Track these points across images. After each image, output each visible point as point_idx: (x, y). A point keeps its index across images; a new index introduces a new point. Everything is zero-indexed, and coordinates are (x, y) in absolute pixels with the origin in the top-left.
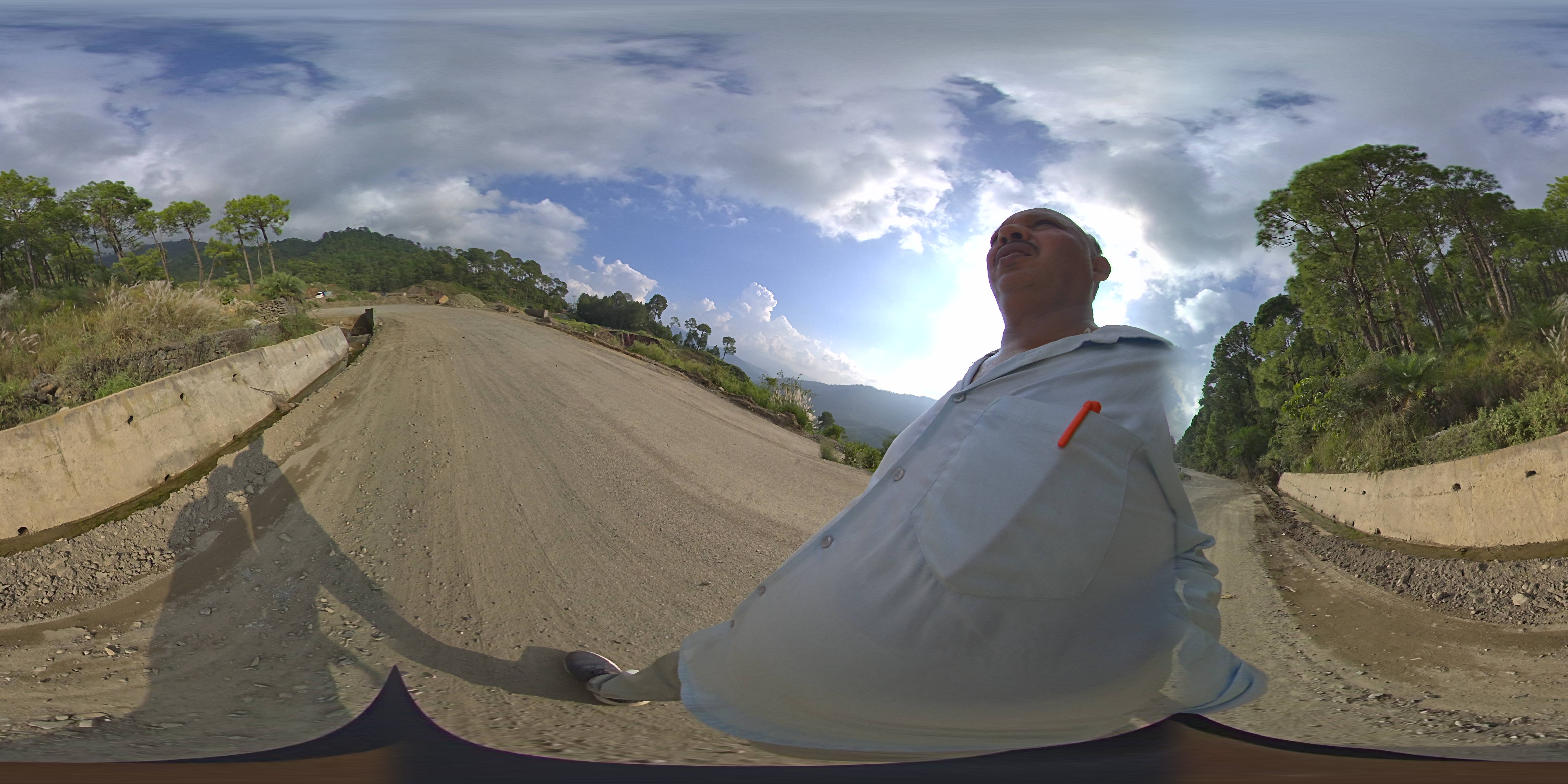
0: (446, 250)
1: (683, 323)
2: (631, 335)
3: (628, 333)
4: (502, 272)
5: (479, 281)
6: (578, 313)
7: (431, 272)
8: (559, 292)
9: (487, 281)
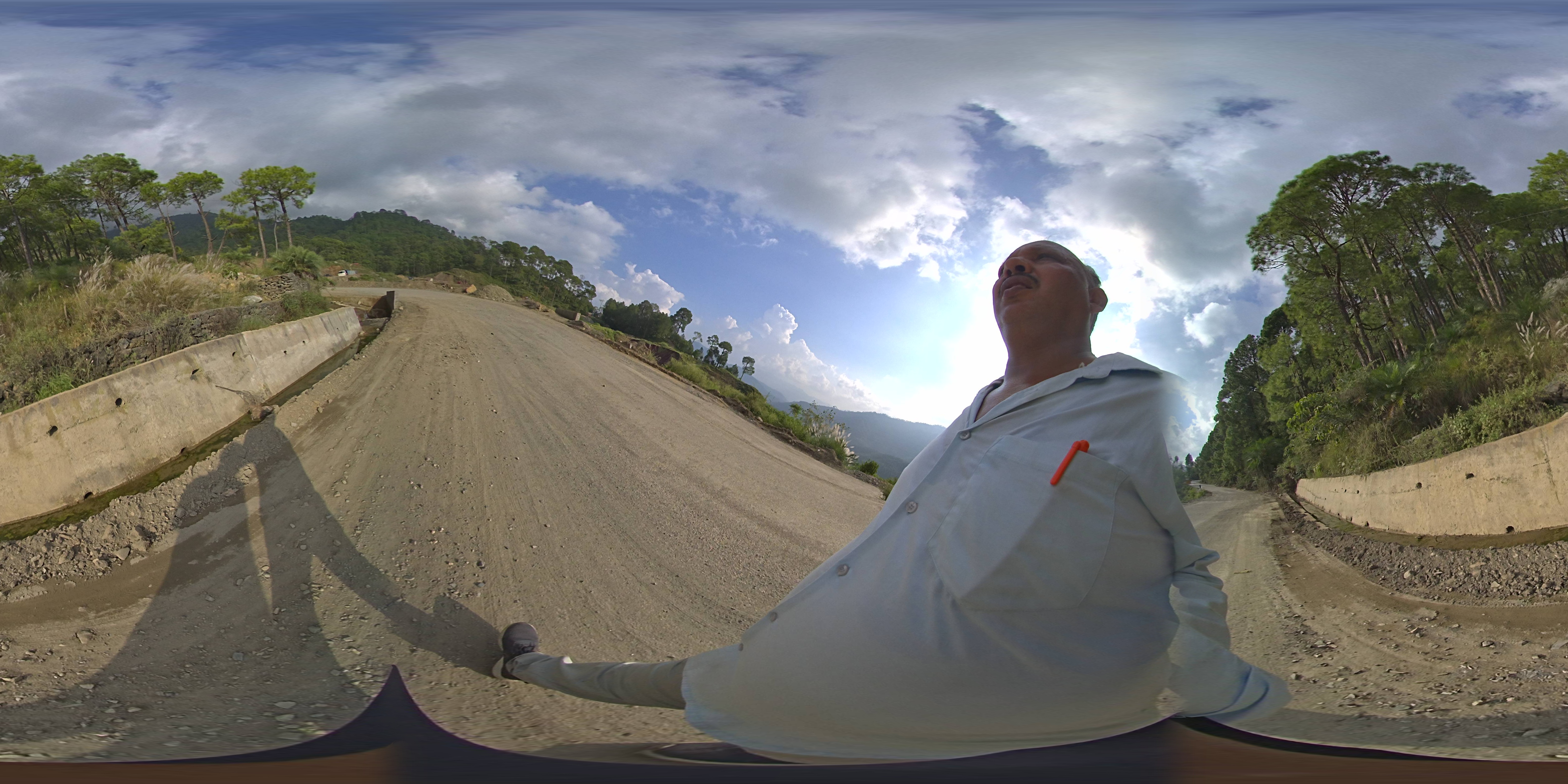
0: (480, 240)
1: (705, 339)
2: (653, 346)
3: (650, 343)
4: (533, 269)
5: (508, 274)
6: (603, 317)
7: (461, 261)
8: (587, 295)
9: (517, 276)
